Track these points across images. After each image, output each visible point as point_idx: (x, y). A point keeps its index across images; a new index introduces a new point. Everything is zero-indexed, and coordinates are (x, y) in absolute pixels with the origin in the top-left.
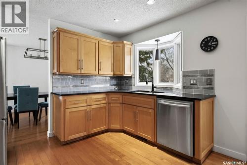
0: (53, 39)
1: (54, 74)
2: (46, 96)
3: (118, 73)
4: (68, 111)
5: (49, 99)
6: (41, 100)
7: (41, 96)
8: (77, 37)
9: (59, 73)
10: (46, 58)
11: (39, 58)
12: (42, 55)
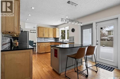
0: (37, 29)
1: (37, 37)
2: (35, 43)
3: (54, 37)
4: (40, 46)
5: (36, 44)
6: (34, 45)
7: (34, 43)
8: (43, 28)
9: (39, 37)
10: (35, 33)
11: (33, 32)
12: (34, 32)
